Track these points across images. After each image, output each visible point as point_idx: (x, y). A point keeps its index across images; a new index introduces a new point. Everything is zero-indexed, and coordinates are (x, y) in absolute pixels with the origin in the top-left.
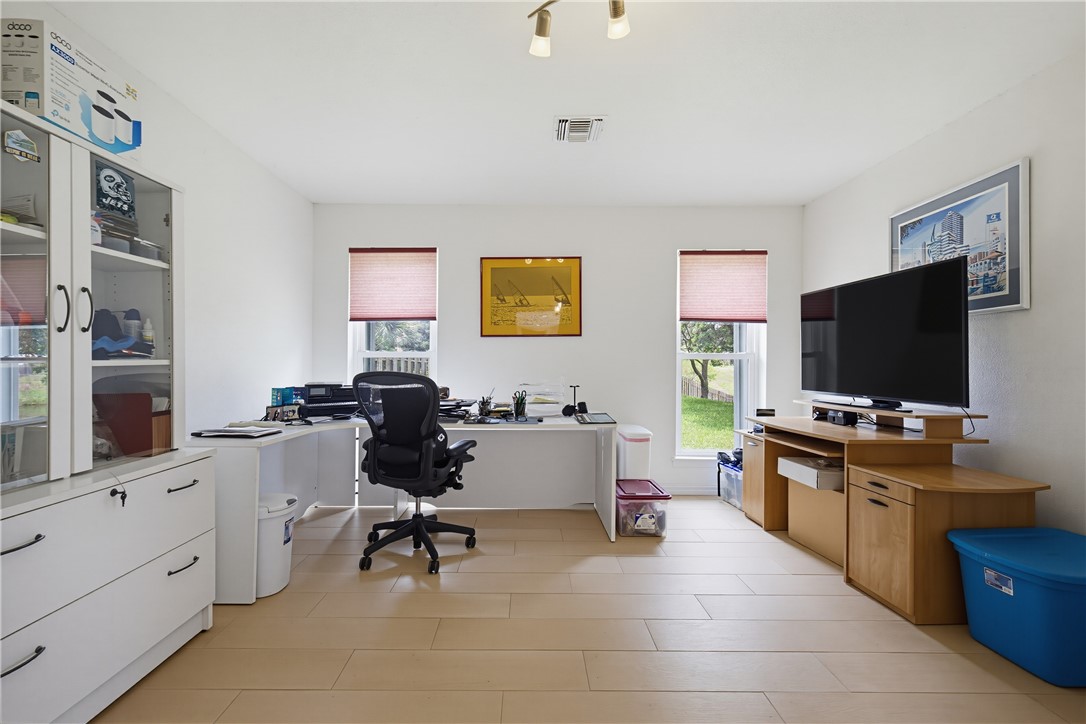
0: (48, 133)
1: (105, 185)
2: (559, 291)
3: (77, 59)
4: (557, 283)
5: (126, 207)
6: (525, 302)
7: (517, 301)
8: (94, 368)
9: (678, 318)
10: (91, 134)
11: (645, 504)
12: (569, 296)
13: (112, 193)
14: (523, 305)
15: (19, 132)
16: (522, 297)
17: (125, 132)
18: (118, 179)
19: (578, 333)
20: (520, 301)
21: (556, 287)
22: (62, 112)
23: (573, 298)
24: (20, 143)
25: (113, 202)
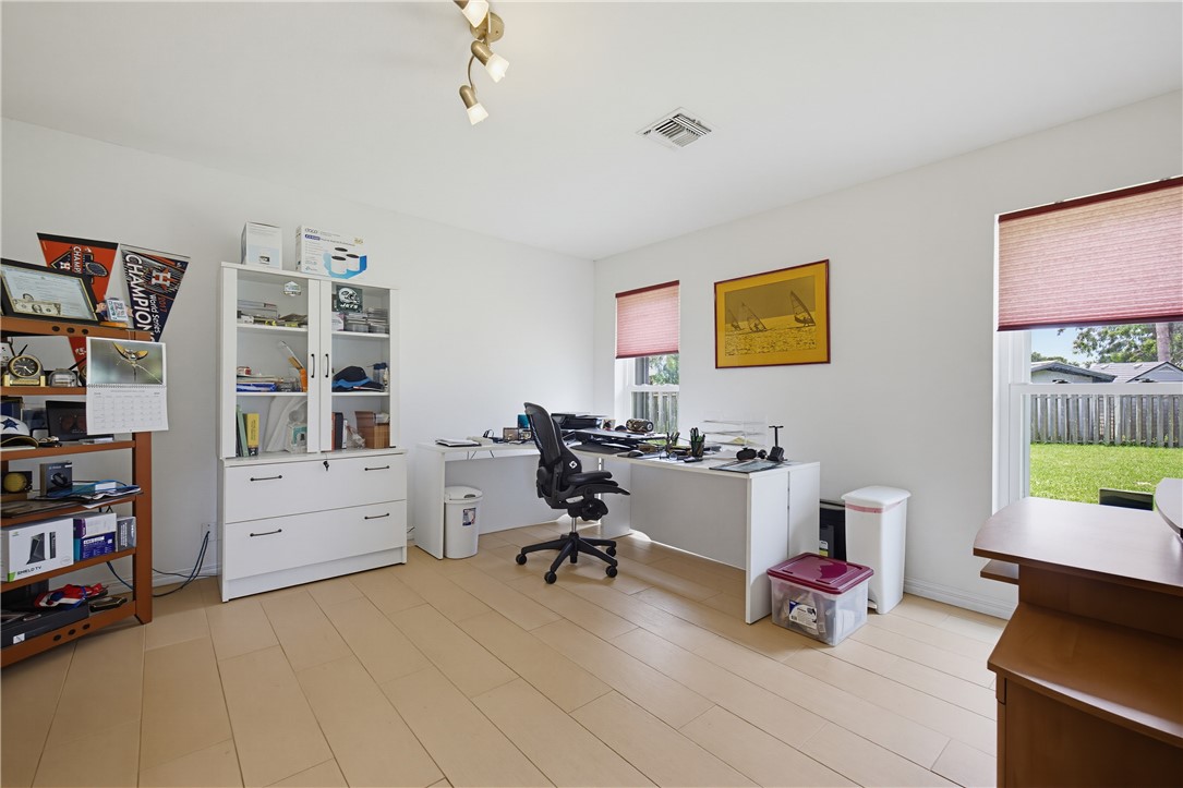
0: (307, 279)
1: (342, 298)
2: (800, 308)
3: (321, 237)
4: (798, 299)
5: (356, 307)
6: (760, 327)
7: (752, 326)
8: (333, 397)
9: (996, 327)
10: (331, 273)
11: (808, 592)
12: (812, 314)
13: (347, 301)
14: (758, 331)
15: (293, 284)
16: (757, 322)
17: (354, 264)
18: (351, 292)
19: (826, 360)
20: (756, 326)
21: (796, 303)
22: (311, 266)
23: (818, 315)
24: (293, 287)
25: (347, 306)
